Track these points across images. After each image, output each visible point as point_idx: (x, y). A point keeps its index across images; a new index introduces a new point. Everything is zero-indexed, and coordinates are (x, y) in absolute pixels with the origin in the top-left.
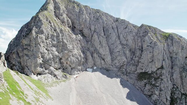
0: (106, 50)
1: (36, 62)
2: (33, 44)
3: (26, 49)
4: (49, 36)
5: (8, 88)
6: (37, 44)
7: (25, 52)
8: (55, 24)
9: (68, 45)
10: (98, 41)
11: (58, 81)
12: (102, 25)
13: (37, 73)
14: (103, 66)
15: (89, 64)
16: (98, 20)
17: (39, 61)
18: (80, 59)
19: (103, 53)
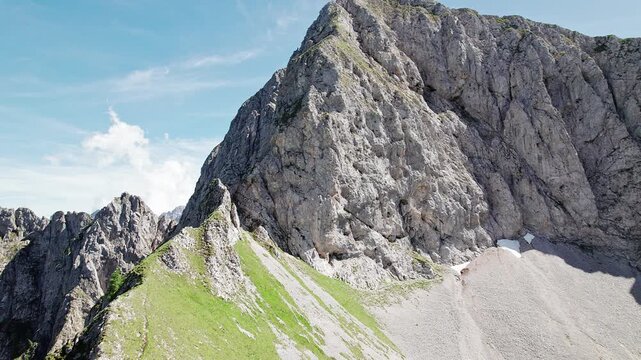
0: (567, 164)
1: (328, 213)
2: (314, 147)
3: (292, 167)
4: (361, 120)
5: (258, 301)
6: (326, 147)
7: (289, 176)
8: (372, 76)
9: (425, 150)
10: (532, 132)
11: (399, 283)
12: (541, 72)
13: (331, 251)
14: (561, 229)
15: (503, 221)
16: (522, 54)
17: (334, 207)
18: (469, 202)
19: (557, 180)
